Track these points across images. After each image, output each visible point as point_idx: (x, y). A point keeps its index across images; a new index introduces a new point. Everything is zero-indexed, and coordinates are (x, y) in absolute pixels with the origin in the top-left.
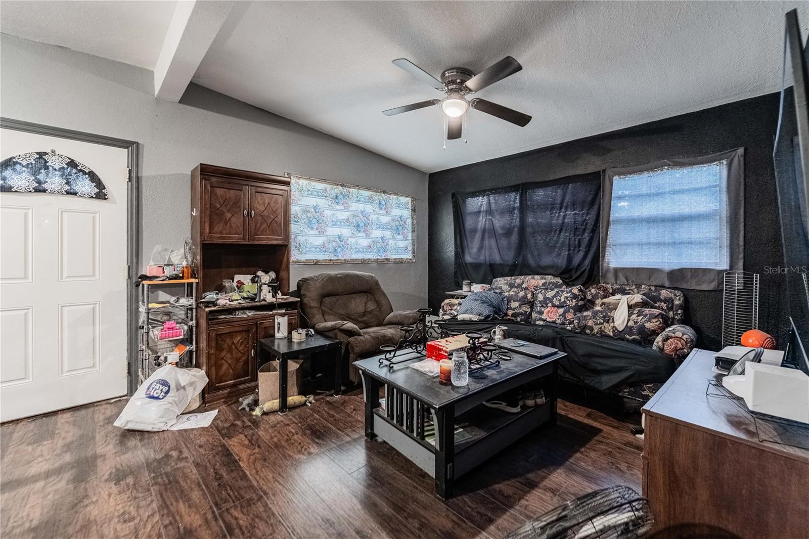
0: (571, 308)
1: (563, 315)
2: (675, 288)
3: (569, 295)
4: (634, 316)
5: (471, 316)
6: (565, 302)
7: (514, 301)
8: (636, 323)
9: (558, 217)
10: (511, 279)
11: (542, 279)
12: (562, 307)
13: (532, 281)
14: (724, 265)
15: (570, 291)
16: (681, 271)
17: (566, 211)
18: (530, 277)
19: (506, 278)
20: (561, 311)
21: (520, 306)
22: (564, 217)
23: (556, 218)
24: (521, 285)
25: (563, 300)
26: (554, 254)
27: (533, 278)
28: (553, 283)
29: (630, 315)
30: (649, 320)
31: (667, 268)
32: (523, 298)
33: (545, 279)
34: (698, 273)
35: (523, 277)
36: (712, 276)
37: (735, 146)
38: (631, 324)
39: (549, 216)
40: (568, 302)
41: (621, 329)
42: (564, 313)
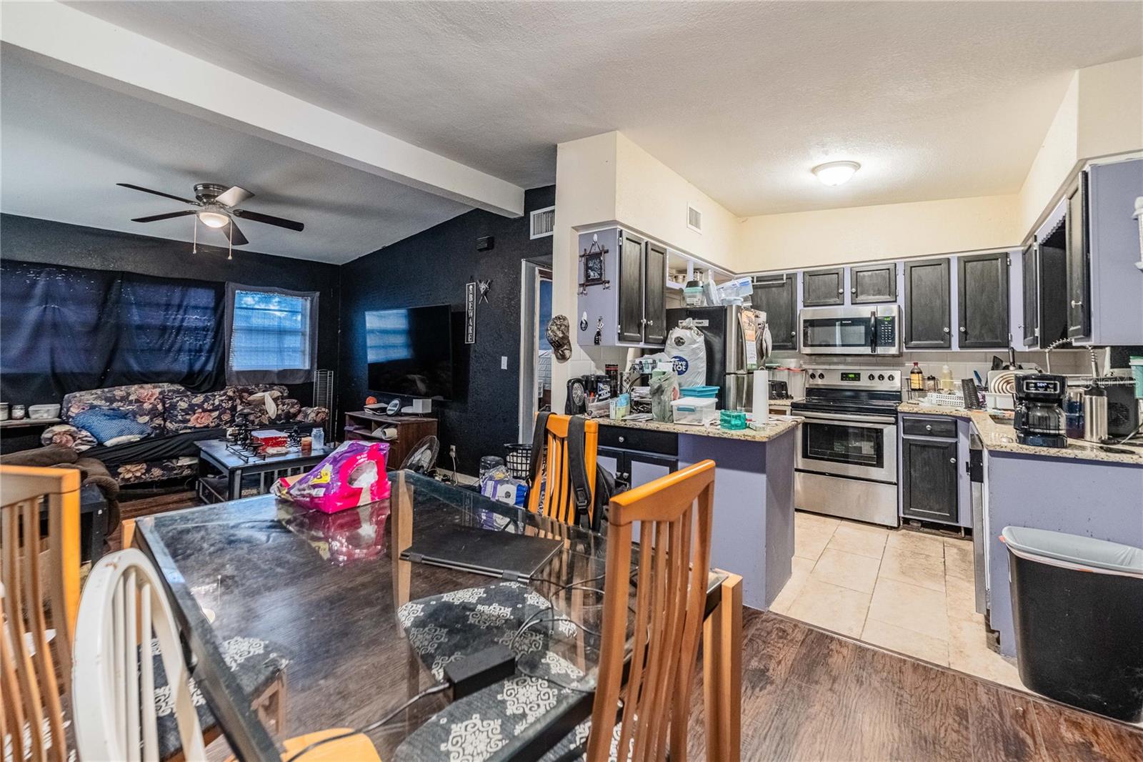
0: (228, 409)
1: (219, 417)
2: (282, 385)
3: (223, 398)
4: (280, 406)
5: (129, 437)
6: (220, 405)
7: (141, 416)
8: (283, 411)
9: (175, 319)
10: (103, 392)
11: (154, 387)
12: (216, 410)
13: (142, 391)
14: (307, 367)
15: (225, 394)
16: (285, 371)
17: (185, 314)
18: (136, 386)
19: (94, 391)
20: (216, 414)
21: (151, 419)
22: (183, 320)
23: (171, 320)
24: (128, 398)
25: (217, 403)
26: (169, 359)
27: (142, 387)
28: (174, 391)
29: (277, 405)
30: (292, 407)
31: (275, 369)
32: (152, 410)
33: (160, 387)
34: (293, 372)
35: (123, 387)
36: (301, 374)
37: (315, 290)
38: (280, 412)
39: (162, 317)
40: (224, 405)
41: (273, 418)
42: (220, 415)
